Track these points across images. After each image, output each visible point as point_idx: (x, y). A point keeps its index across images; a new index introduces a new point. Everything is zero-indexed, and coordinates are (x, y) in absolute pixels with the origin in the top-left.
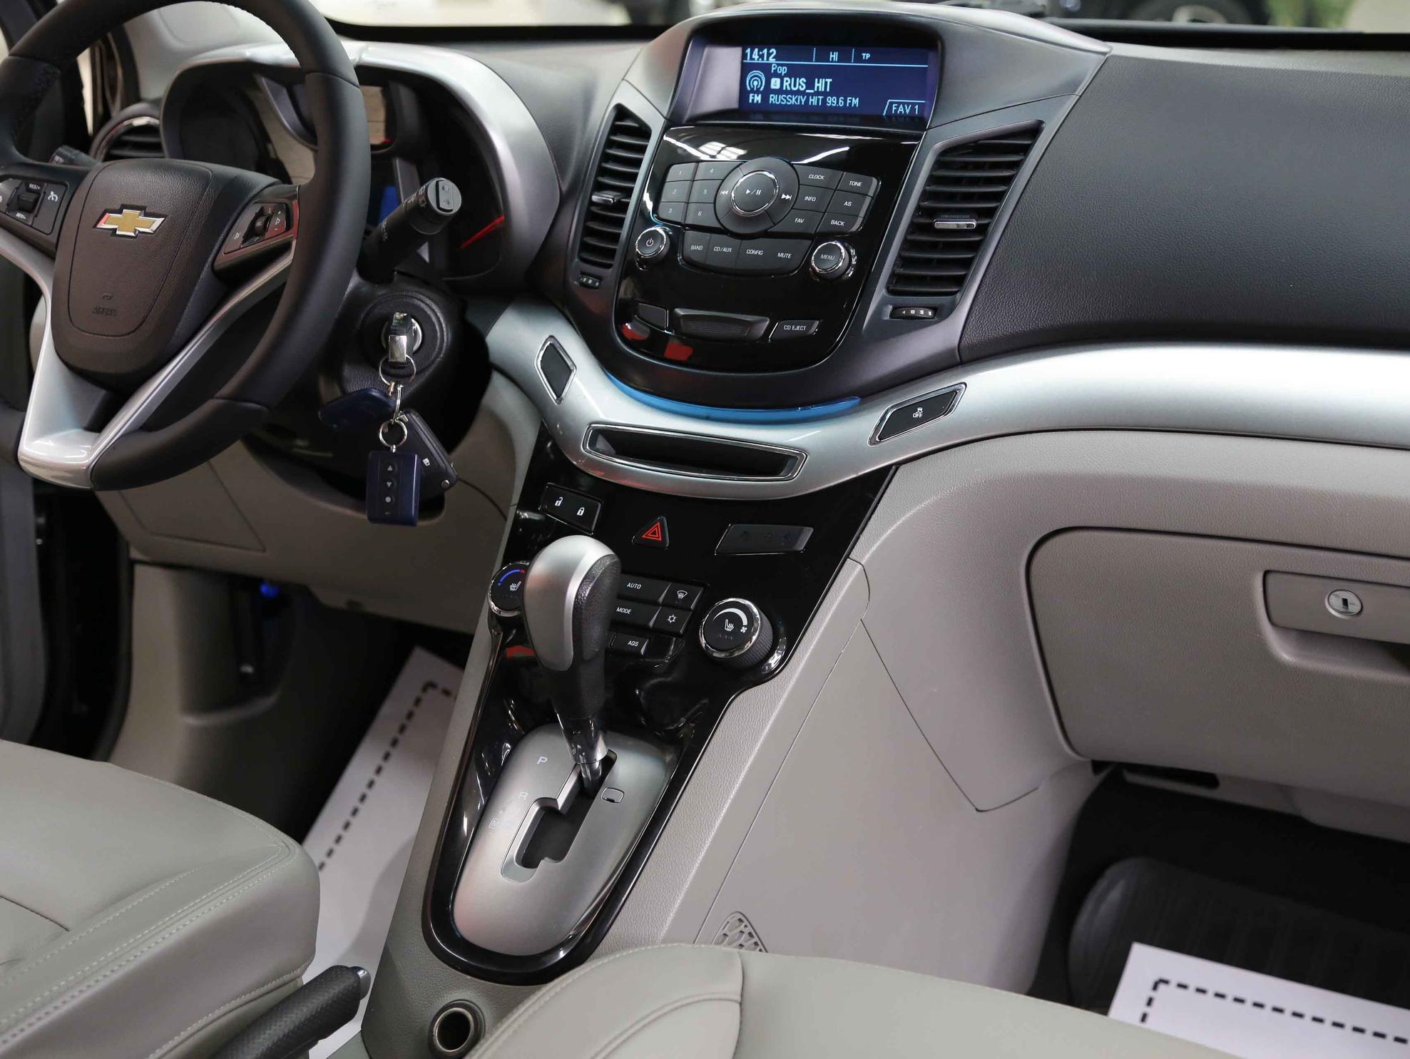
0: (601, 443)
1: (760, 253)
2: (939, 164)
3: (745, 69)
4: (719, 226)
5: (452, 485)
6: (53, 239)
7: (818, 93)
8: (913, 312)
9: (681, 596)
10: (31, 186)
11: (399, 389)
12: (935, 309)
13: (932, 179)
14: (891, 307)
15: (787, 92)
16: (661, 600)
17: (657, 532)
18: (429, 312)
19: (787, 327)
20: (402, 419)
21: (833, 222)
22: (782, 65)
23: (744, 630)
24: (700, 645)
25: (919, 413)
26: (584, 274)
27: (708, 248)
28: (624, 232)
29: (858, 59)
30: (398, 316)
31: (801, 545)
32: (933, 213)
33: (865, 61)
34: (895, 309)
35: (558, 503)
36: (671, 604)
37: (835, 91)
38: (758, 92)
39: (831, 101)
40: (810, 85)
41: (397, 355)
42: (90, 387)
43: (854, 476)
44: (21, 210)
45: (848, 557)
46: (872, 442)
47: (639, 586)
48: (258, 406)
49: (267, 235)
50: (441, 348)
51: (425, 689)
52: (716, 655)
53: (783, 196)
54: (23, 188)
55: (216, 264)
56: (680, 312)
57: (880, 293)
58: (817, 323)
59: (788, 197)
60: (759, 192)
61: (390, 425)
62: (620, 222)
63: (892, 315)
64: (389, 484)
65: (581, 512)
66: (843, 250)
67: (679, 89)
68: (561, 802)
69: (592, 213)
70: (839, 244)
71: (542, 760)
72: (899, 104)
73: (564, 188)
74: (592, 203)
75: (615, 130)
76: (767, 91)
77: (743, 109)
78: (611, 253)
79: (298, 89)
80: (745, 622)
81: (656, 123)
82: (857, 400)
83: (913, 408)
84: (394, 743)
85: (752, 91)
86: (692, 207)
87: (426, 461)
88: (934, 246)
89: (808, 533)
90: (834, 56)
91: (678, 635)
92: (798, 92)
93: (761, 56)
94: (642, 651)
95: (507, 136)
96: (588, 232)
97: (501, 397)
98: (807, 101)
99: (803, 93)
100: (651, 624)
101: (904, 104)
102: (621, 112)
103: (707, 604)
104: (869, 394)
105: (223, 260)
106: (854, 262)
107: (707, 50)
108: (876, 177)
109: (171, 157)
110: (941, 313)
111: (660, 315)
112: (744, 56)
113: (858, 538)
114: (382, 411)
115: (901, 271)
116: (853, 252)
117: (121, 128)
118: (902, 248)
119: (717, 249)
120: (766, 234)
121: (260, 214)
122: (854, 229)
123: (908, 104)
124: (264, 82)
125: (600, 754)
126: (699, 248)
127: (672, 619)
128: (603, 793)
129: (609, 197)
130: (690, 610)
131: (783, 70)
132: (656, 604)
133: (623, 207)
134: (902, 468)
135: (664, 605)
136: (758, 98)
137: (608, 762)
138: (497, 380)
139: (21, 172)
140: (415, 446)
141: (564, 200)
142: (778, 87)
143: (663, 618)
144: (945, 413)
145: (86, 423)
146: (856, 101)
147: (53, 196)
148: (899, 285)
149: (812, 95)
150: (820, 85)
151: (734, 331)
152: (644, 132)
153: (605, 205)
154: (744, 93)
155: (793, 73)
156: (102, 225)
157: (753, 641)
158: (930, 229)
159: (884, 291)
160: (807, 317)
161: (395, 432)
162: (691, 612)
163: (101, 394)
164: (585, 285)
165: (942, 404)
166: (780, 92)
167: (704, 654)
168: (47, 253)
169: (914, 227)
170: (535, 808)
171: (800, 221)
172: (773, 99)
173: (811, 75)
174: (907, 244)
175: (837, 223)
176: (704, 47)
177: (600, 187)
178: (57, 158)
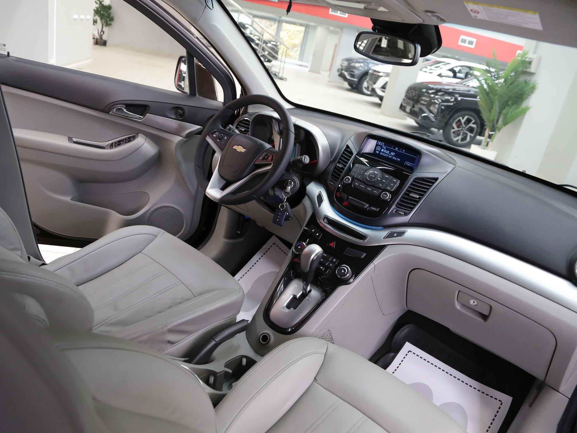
0: (326, 220)
1: (370, 190)
2: (414, 181)
3: (377, 145)
4: (363, 180)
5: (291, 219)
6: (223, 147)
7: (391, 155)
8: (400, 212)
9: (334, 260)
10: (222, 134)
11: (286, 198)
12: (405, 213)
13: (412, 184)
14: (395, 210)
15: (385, 153)
16: (330, 260)
17: (333, 245)
18: (296, 180)
19: (372, 208)
20: (285, 204)
21: (388, 188)
22: (385, 147)
23: (346, 273)
24: (336, 272)
25: (395, 235)
26: (331, 181)
27: (359, 185)
28: (342, 175)
29: (402, 151)
30: (289, 181)
31: (363, 257)
32: (410, 192)
33: (403, 152)
34: (396, 211)
35: (313, 231)
36: (332, 262)
37: (395, 156)
38: (378, 151)
39: (394, 158)
40: (390, 153)
41: (287, 190)
42: (223, 180)
43: (378, 245)
44: (219, 139)
45: (372, 262)
46: (384, 238)
47: (326, 255)
48: (256, 196)
49: (267, 160)
50: (297, 189)
51: (273, 244)
52: (338, 276)
53: (378, 179)
54: (220, 134)
55: (255, 162)
56: (350, 197)
57: (394, 206)
58: (379, 209)
59: (379, 179)
60: (373, 176)
61: (282, 205)
62: (342, 172)
63: (395, 212)
64: (279, 217)
65: (317, 234)
66: (388, 195)
67: (361, 147)
68: (298, 296)
69: (336, 168)
70: (388, 193)
71: (296, 286)
72: (408, 163)
73: (331, 160)
74: (336, 165)
75: (345, 150)
76: (380, 151)
77: (374, 154)
78: (338, 179)
79: (280, 123)
80: (347, 271)
81: (355, 153)
82: (383, 228)
83: (394, 233)
84: (264, 254)
85: (377, 150)
86: (358, 174)
87: (287, 213)
88: (407, 199)
89: (365, 254)
90: (397, 149)
91: (331, 269)
92: (387, 154)
93: (381, 144)
94: (323, 270)
95: (322, 147)
96: (334, 171)
97: (306, 202)
98: (388, 156)
99: (388, 154)
100: (326, 265)
101: (409, 164)
102: (348, 147)
103: (340, 264)
104: (386, 227)
105: (256, 163)
106: (390, 198)
107: (369, 140)
108: (400, 180)
109: (251, 136)
110: (406, 214)
111: (345, 196)
112: (377, 142)
113: (375, 259)
114: (281, 201)
115: (400, 202)
116: (390, 195)
117: (242, 119)
118: (401, 197)
119: (361, 186)
120: (372, 186)
121: (267, 155)
122: (392, 190)
123: (410, 164)
124: (274, 121)
125: (308, 289)
126: (357, 184)
127: (331, 265)
128: (307, 298)
129: (341, 166)
130: (335, 264)
131: (385, 148)
132: (329, 261)
133: (343, 169)
134: (389, 246)
135: (330, 261)
136: (378, 152)
137: (310, 291)
138: (306, 197)
139: (220, 131)
140: (286, 210)
141: (331, 162)
142: (383, 151)
143: (329, 264)
144: (401, 236)
145: (220, 188)
146: (399, 160)
147: (225, 138)
148: (399, 205)
149: (390, 155)
150: (392, 154)
151: (361, 205)
152: (351, 153)
153: (339, 167)
154: (375, 150)
155: (387, 149)
156: (234, 148)
157: (347, 276)
158: (408, 195)
159: (395, 206)
160: (377, 207)
161: (282, 206)
162: (335, 265)
163: (224, 182)
164: (331, 184)
165: (401, 234)
166: (383, 152)
167: (336, 275)
168: (222, 149)
169: (405, 194)
170: (292, 296)
171: (381, 185)
172: (381, 153)
173: (391, 151)
174: (403, 197)
175: (389, 188)
176: (369, 138)
177: (339, 162)
178: (228, 127)
